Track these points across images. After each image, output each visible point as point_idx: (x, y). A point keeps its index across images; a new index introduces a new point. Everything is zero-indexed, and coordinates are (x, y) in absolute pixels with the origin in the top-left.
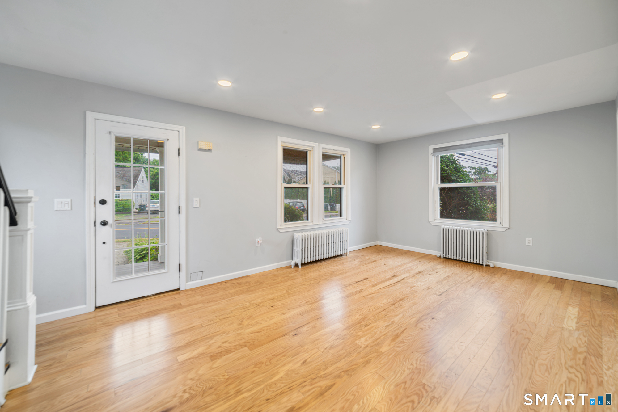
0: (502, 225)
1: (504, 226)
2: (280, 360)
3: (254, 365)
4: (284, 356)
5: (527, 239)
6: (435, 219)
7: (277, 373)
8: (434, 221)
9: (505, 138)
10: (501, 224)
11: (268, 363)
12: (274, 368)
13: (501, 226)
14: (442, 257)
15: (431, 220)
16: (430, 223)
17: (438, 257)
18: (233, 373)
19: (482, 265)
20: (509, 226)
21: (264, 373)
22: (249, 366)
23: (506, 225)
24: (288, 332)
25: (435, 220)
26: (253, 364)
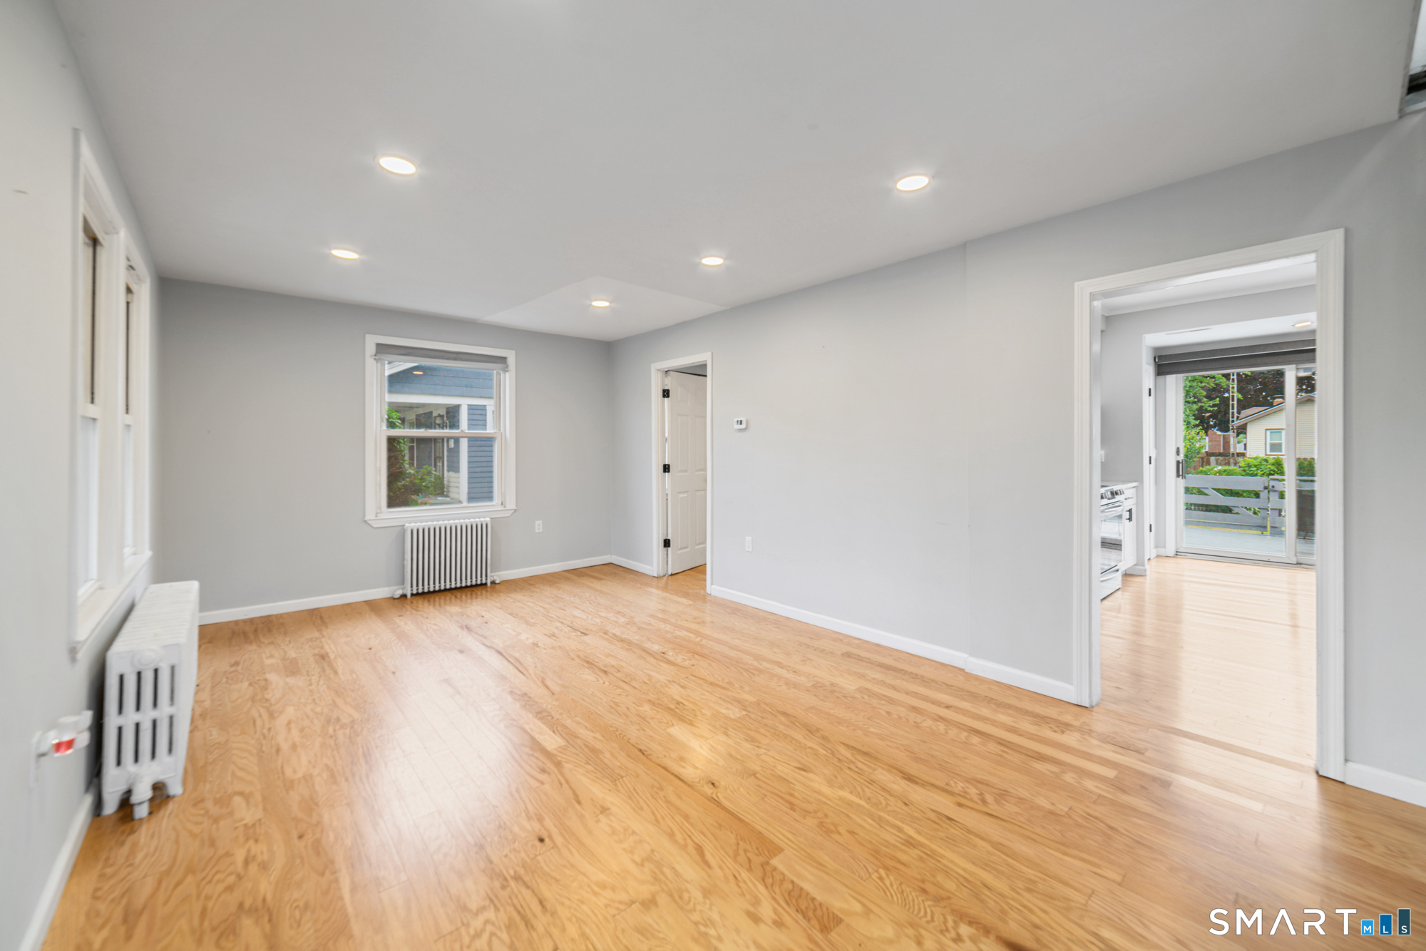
0: (505, 507)
1: (507, 508)
2: (804, 798)
3: (832, 835)
4: (792, 795)
5: (537, 522)
6: (379, 511)
7: (841, 799)
8: (376, 516)
9: (511, 356)
10: (502, 504)
11: (820, 815)
12: (833, 806)
13: (501, 508)
14: (409, 596)
15: (370, 516)
16: (370, 522)
17: (398, 599)
18: (866, 865)
19: (486, 584)
20: (517, 506)
21: (848, 816)
22: (836, 842)
23: (511, 505)
24: (702, 795)
25: (379, 515)
26: (831, 837)
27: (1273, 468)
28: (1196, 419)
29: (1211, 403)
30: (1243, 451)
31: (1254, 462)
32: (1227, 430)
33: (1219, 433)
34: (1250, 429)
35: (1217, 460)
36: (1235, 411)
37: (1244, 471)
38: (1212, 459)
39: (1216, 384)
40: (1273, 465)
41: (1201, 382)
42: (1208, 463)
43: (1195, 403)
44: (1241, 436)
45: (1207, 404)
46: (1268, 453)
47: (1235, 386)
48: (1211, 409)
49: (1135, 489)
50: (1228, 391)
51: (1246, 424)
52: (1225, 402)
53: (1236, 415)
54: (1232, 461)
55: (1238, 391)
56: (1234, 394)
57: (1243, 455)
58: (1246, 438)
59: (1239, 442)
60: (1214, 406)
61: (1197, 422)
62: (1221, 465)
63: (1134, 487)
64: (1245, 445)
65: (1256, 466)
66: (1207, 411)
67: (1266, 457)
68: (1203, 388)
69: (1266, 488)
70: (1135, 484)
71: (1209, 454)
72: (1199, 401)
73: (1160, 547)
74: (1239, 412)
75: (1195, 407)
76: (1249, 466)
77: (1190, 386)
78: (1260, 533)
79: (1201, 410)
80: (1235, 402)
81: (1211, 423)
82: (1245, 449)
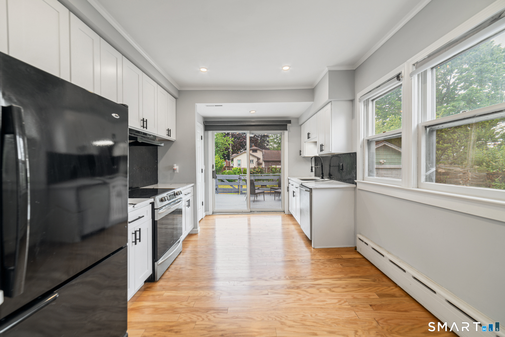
27: (239, 171)
28: (223, 156)
29: (226, 152)
30: (233, 166)
31: (235, 169)
32: (229, 160)
33: (228, 161)
34: (234, 159)
35: (227, 168)
36: (231, 154)
37: (233, 172)
38: (226, 168)
39: (227, 147)
40: (239, 170)
41: (224, 146)
42: (225, 170)
43: (222, 152)
44: (232, 162)
45: (225, 152)
46: (238, 166)
47: (231, 147)
48: (226, 154)
49: (193, 187)
50: (229, 149)
51: (233, 158)
52: (229, 152)
53: (231, 156)
54: (230, 169)
55: (232, 149)
56: (231, 150)
57: (232, 167)
58: (233, 162)
59: (232, 163)
60: (227, 153)
61: (223, 157)
62: (228, 170)
63: (192, 186)
64: (233, 164)
65: (235, 170)
66: (225, 154)
67: (237, 168)
68: (224, 147)
69: (239, 178)
70: (192, 185)
71: (226, 167)
72: (223, 151)
73: (207, 211)
74: (232, 155)
75: (222, 153)
76: (234, 170)
77: (221, 147)
78: (237, 194)
79: (224, 154)
80: (231, 152)
81: (226, 158)
82: (233, 165)
